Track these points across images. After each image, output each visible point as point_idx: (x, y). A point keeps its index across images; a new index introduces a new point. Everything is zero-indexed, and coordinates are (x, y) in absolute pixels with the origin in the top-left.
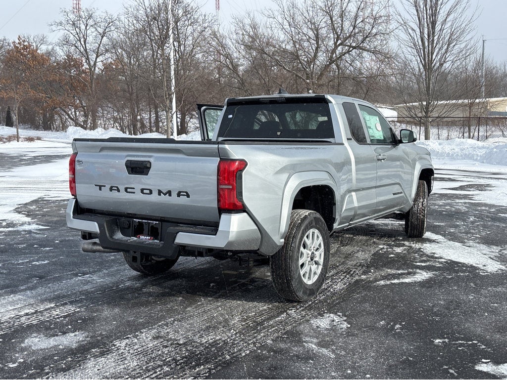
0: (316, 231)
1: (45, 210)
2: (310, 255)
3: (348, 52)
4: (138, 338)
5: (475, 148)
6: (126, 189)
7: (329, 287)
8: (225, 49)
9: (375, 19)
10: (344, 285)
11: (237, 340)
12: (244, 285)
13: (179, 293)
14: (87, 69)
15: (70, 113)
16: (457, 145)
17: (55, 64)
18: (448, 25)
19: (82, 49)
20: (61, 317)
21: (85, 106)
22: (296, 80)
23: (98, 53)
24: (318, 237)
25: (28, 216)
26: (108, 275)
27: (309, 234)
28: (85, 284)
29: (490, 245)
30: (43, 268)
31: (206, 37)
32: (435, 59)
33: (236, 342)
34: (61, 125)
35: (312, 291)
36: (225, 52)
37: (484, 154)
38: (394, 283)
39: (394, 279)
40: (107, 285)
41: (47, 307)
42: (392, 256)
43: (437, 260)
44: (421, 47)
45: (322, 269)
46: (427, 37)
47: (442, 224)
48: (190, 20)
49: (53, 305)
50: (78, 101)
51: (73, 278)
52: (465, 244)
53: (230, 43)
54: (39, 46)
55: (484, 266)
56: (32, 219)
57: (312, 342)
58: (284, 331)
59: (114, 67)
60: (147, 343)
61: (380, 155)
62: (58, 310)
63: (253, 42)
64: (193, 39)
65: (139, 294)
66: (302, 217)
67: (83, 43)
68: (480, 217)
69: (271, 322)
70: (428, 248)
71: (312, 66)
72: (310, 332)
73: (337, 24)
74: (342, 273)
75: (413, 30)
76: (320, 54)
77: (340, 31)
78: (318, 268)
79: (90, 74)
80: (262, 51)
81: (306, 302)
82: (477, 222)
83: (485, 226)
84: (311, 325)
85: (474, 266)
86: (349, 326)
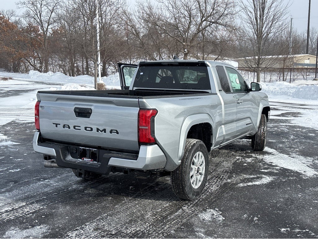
0: (201, 153)
1: (16, 130)
2: (197, 170)
3: (210, 25)
4: (84, 229)
5: (289, 88)
6: (74, 127)
7: (208, 188)
8: (131, 22)
9: (227, 5)
10: (217, 187)
11: (151, 231)
12: (152, 187)
13: (109, 194)
14: (42, 33)
15: (31, 61)
16: (278, 86)
17: (21, 30)
18: (272, 9)
19: (38, 20)
20: (30, 213)
21: (40, 57)
22: (176, 43)
23: (49, 23)
24: (201, 157)
25: (5, 135)
26: (61, 180)
27: (196, 155)
28: (45, 187)
29: (306, 156)
30: (17, 175)
31: (119, 13)
32: (264, 31)
33: (150, 233)
34: (25, 69)
35: (198, 193)
36: (131, 24)
37: (294, 92)
38: (249, 185)
39: (249, 182)
40: (60, 187)
41: (20, 205)
42: (245, 164)
43: (274, 167)
44: (256, 23)
45: (204, 178)
46: (259, 17)
47: (274, 141)
48: (109, 3)
49: (24, 204)
50: (36, 54)
51: (37, 183)
52: (291, 156)
53: (134, 18)
54: (10, 17)
55: (305, 172)
56: (8, 137)
57: (201, 232)
58: (182, 223)
59: (59, 32)
60: (90, 234)
61: (239, 100)
62: (28, 208)
63: (149, 18)
64: (111, 15)
65: (83, 195)
66: (192, 145)
67: (39, 16)
68: (297, 135)
69: (172, 217)
70: (267, 159)
71: (187, 34)
72: (198, 224)
73: (202, 7)
74: (215, 177)
75: (251, 12)
76: (192, 26)
77: (204, 12)
78: (201, 177)
79: (44, 36)
80: (155, 24)
81: (194, 200)
82: (296, 140)
83: (301, 143)
84: (199, 218)
85: (298, 172)
86: (224, 218)
